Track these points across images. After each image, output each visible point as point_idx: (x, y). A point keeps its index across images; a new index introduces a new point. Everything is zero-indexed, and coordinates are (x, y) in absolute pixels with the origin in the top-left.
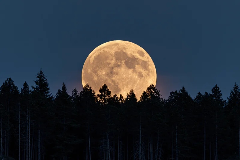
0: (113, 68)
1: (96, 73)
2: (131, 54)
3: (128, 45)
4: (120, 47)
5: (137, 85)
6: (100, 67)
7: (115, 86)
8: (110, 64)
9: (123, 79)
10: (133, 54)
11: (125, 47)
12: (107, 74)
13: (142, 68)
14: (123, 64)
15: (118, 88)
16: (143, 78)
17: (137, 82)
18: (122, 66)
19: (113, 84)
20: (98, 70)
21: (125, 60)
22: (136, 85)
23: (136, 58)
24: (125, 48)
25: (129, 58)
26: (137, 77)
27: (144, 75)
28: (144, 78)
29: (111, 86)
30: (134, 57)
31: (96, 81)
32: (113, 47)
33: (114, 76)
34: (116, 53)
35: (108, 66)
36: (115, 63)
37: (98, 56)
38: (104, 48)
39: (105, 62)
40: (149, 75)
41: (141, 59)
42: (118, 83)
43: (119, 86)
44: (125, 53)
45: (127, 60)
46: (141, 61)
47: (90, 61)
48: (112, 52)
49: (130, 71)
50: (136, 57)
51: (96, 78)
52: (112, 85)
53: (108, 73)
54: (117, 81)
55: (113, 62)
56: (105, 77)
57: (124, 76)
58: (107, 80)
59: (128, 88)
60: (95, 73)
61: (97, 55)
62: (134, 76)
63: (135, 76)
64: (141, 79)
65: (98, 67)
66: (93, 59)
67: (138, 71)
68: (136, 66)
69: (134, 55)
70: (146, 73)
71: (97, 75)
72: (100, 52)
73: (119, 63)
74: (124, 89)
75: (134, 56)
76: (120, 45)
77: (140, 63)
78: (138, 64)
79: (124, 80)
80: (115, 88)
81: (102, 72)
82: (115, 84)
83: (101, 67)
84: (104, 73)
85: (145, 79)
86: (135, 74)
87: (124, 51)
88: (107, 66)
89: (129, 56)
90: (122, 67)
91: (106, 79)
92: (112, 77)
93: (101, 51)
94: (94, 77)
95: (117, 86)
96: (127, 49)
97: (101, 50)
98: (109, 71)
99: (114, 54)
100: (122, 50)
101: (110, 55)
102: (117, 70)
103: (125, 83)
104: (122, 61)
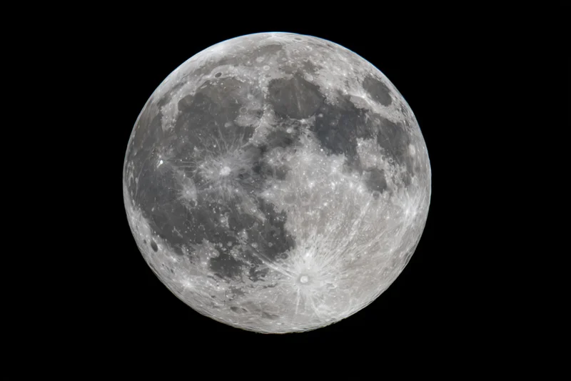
0: (263, 150)
1: (191, 169)
2: (340, 92)
3: (323, 53)
4: (291, 62)
5: (362, 223)
6: (207, 145)
7: (273, 228)
8: (249, 131)
9: (306, 195)
10: (345, 92)
11: (311, 58)
12: (241, 176)
13: (381, 152)
14: (308, 132)
15: (283, 232)
16: (386, 194)
17: (363, 212)
18: (302, 141)
19: (262, 217)
20: (199, 160)
21: (314, 118)
22: (356, 223)
23: (357, 111)
24: (310, 67)
25: (331, 107)
26: (361, 189)
27: (388, 181)
28: (391, 194)
29: (256, 224)
30: (353, 107)
31: (192, 203)
32: (260, 60)
33: (268, 182)
34: (273, 84)
35: (245, 140)
36: (274, 129)
37: (200, 96)
38: (223, 62)
39: (227, 125)
40: (407, 182)
41: (377, 116)
42: (283, 213)
43: (288, 226)
44: (314, 88)
45: (321, 115)
46: (378, 122)
47: (165, 120)
48: (256, 82)
49: (337, 163)
50: (359, 106)
51: (189, 193)
52: (261, 222)
53: (243, 169)
54: (281, 205)
55: (264, 124)
56: (230, 189)
57: (311, 184)
58: (238, 199)
59: (325, 236)
60: (189, 171)
61: (193, 94)
62: (351, 185)
63: (357, 186)
64: (376, 196)
65: (200, 146)
66: (177, 112)
67: (368, 165)
68: (360, 143)
69: (349, 96)
70: (396, 176)
71: (198, 180)
72: (207, 82)
73: (289, 130)
74: (310, 241)
75: (352, 100)
76: (288, 53)
77: (376, 130)
78: (367, 135)
79: (309, 203)
80: (272, 233)
81: (219, 169)
82: (271, 219)
83: (211, 148)
84: (226, 171)
85: (393, 199)
86: (355, 176)
87: (310, 78)
88: (241, 140)
89: (331, 98)
90: (300, 145)
91: (235, 194)
92: (260, 190)
93: (209, 77)
94: (181, 188)
95: (281, 225)
96: (321, 68)
97: (207, 72)
98: (246, 165)
99: (265, 89)
100: (299, 75)
101: (251, 92)
102: (283, 159)
103: (315, 215)
104: (303, 121)
